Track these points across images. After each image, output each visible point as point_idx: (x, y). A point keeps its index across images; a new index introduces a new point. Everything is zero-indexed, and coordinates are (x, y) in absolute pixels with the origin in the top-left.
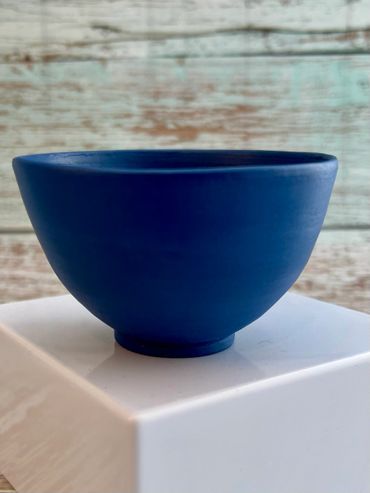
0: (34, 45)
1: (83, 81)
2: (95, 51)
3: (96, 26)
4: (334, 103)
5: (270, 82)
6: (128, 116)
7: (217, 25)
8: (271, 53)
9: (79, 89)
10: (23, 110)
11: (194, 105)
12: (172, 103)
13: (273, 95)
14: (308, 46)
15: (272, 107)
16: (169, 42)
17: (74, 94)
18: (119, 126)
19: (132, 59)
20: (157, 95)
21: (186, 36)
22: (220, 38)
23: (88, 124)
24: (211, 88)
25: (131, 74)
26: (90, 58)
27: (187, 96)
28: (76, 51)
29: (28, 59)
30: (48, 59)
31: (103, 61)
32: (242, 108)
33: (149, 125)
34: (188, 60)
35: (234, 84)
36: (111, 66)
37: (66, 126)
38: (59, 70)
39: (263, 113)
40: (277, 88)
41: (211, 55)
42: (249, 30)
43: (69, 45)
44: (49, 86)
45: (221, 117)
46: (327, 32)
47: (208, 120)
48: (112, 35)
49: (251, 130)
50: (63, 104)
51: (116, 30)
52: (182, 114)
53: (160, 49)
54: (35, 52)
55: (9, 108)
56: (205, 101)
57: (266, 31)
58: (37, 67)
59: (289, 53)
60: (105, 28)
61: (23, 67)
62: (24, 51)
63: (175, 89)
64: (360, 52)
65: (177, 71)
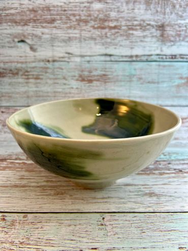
0: (50, 57)
1: (63, 67)
2: (66, 59)
3: (67, 53)
4: (127, 74)
5: (111, 68)
6: (75, 76)
7: (98, 54)
8: (111, 61)
9: (62, 69)
10: (47, 74)
11: (92, 74)
12: (86, 73)
13: (112, 72)
14: (121, 59)
15: (112, 75)
16: (86, 58)
17: (61, 71)
18: (72, 79)
19: (76, 62)
20: (82, 71)
21: (90, 56)
22: (98, 57)
23: (64, 78)
24: (96, 70)
25: (76, 66)
26: (65, 61)
27: (90, 72)
28: (61, 59)
29: (48, 61)
30: (54, 61)
31: (68, 62)
32: (104, 75)
33: (80, 79)
34: (91, 62)
35: (102, 69)
36: (71, 63)
37: (59, 79)
38: (57, 64)
39: (109, 76)
40: (113, 70)
41: (96, 61)
42: (106, 55)
43: (60, 58)
44: (54, 68)
45: (99, 77)
46: (126, 56)
47: (96, 78)
48: (71, 55)
49: (107, 81)
50: (58, 73)
51: (72, 54)
52: (89, 76)
53: (83, 59)
54: (50, 59)
55: (44, 74)
56: (95, 73)
57: (110, 55)
58: (51, 63)
59: (116, 61)
60: (69, 53)
61: (47, 63)
62: (47, 59)
63: (87, 70)
64: (134, 61)
65: (87, 65)
